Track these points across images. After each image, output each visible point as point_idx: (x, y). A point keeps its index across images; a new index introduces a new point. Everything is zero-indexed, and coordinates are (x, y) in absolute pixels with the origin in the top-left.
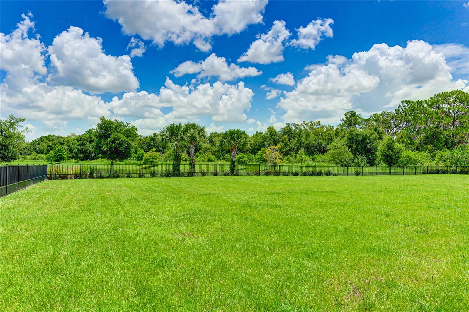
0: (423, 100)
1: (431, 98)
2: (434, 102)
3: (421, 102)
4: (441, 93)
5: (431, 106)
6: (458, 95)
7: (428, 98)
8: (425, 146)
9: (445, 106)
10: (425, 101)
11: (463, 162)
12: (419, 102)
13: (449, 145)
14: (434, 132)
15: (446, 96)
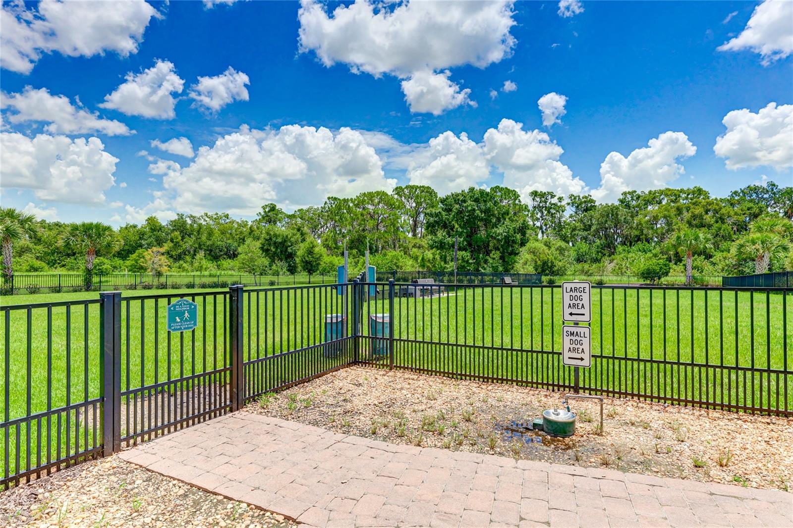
0: (349, 199)
1: (357, 196)
2: (360, 202)
3: (347, 201)
4: (366, 193)
5: (357, 206)
6: (382, 196)
7: (354, 197)
8: (350, 251)
9: (370, 207)
10: (352, 199)
12: (345, 200)
14: (359, 235)
15: (371, 196)
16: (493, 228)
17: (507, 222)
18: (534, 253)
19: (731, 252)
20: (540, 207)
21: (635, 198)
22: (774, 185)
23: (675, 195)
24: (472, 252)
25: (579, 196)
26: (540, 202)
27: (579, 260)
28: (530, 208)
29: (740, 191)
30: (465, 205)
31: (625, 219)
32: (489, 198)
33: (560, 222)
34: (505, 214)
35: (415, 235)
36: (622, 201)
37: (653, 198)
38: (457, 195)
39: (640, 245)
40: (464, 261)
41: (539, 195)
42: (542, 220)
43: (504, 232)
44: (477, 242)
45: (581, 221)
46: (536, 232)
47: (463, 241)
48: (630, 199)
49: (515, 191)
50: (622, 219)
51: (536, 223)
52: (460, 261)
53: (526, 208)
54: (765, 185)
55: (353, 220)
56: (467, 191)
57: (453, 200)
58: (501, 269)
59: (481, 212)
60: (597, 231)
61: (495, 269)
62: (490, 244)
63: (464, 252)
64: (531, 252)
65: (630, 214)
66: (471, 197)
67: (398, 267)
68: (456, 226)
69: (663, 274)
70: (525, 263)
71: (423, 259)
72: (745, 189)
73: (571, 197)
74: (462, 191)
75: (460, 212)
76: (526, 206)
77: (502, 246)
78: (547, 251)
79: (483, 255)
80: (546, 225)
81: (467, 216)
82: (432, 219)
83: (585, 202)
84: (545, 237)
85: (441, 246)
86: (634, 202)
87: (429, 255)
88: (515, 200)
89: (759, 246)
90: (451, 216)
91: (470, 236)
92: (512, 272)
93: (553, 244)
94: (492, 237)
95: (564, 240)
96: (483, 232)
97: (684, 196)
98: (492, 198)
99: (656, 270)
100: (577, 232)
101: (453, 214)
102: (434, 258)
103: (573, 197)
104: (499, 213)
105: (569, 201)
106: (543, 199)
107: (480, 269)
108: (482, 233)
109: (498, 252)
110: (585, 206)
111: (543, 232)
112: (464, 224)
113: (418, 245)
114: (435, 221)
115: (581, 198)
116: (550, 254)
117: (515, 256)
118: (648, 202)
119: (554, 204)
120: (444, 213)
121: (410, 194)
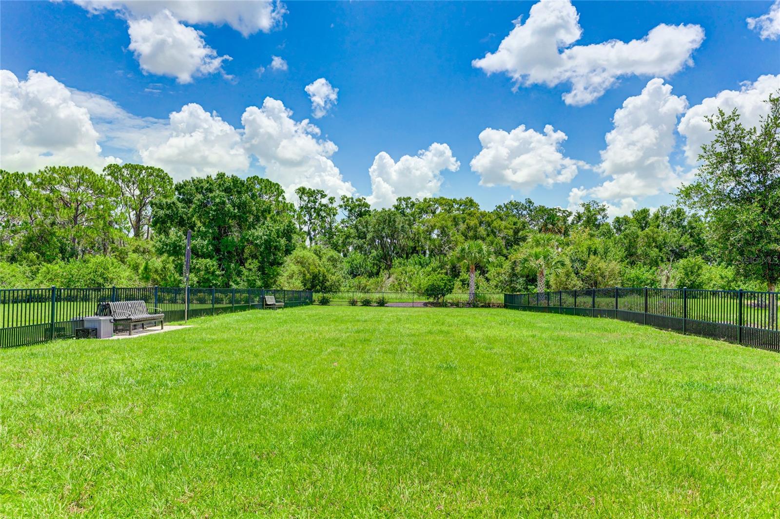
0: (26, 173)
1: (40, 171)
2: (45, 180)
3: (21, 176)
4: (57, 167)
5: (40, 185)
6: (83, 175)
7: (34, 171)
8: (25, 254)
9: (63, 189)
10: (30, 175)
11: (78, 281)
12: (18, 175)
13: (67, 254)
14: (43, 231)
15: (65, 173)
16: (249, 229)
17: (268, 222)
18: (301, 263)
19: (504, 267)
20: (308, 208)
21: (409, 205)
22: (530, 202)
23: (448, 205)
24: (220, 260)
25: (352, 199)
26: (309, 202)
27: (353, 274)
28: (297, 207)
29: (503, 206)
30: (211, 195)
31: (403, 227)
32: (244, 188)
33: (331, 228)
34: (266, 211)
35: (137, 235)
36: (397, 208)
37: (426, 207)
38: (200, 181)
39: (414, 258)
40: (209, 273)
41: (308, 193)
42: (311, 223)
43: (264, 235)
44: (227, 247)
45: (356, 227)
46: (303, 238)
47: (207, 245)
48: (405, 206)
49: (279, 185)
50: (400, 227)
51: (303, 226)
52: (203, 273)
53: (291, 207)
54: (523, 202)
55: (32, 207)
56: (214, 177)
57: (193, 188)
58: (259, 283)
59: (234, 206)
60: (373, 240)
61: (251, 283)
62: (246, 251)
63: (208, 260)
64: (298, 262)
65: (407, 222)
66: (220, 185)
67: (105, 279)
68: (199, 224)
69: (447, 291)
70: (291, 277)
71: (146, 268)
72: (508, 204)
73: (343, 199)
74: (208, 177)
75: (203, 205)
76: (292, 205)
77: (261, 253)
78: (317, 261)
79: (235, 265)
80: (314, 230)
81: (215, 211)
82: (161, 213)
83: (359, 205)
84: (313, 244)
85: (175, 250)
86: (408, 209)
87: (157, 262)
88: (278, 195)
89: (541, 261)
90: (191, 210)
91: (217, 238)
92: (274, 287)
93: (324, 254)
94: (248, 240)
95: (335, 249)
96: (237, 234)
97: (456, 206)
98: (249, 189)
99: (441, 286)
100: (351, 240)
101: (194, 206)
102: (165, 268)
103: (345, 199)
104: (258, 210)
105: (342, 203)
106: (312, 199)
107: (231, 283)
108: (235, 236)
109: (255, 261)
110: (358, 209)
111: (311, 239)
112: (209, 222)
113: (142, 249)
114: (166, 215)
115: (354, 200)
116: (321, 266)
117: (278, 267)
118: (423, 211)
119: (325, 205)
120: (180, 205)
121: (131, 177)
